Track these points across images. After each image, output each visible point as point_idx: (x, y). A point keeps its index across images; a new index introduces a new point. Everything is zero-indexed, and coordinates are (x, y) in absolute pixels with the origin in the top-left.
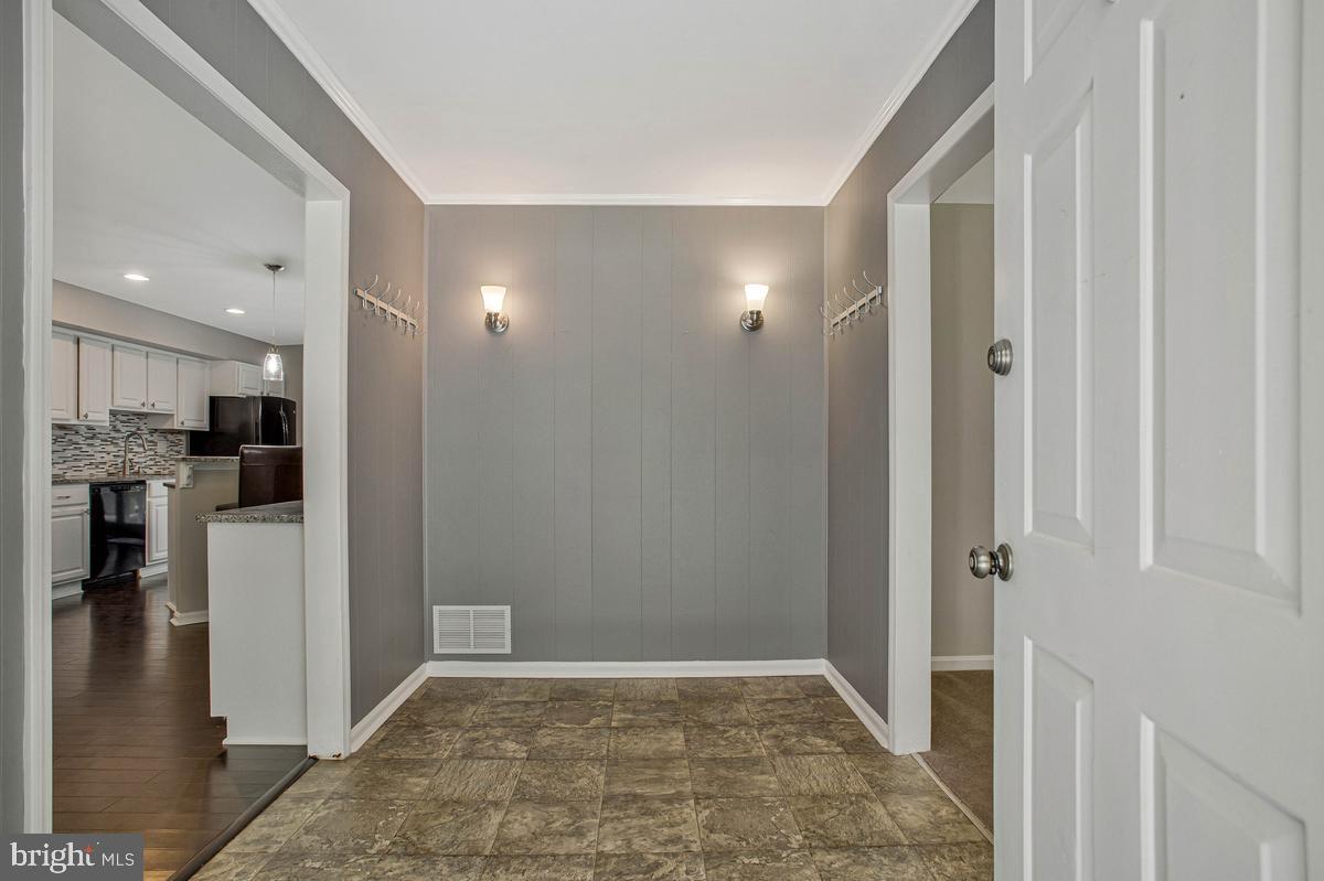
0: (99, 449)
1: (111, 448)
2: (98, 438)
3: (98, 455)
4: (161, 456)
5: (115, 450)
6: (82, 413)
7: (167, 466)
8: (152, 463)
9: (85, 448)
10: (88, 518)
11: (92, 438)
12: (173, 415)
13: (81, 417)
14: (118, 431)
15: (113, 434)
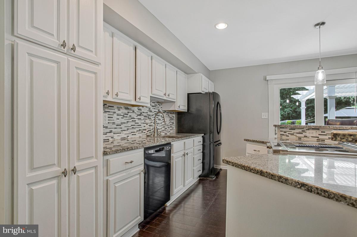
0: (143, 121)
1: (148, 121)
2: (143, 115)
3: (143, 125)
4: (168, 125)
5: (150, 122)
6: (138, 97)
7: (169, 130)
8: (163, 129)
9: (137, 121)
10: (142, 175)
11: (140, 115)
12: (175, 102)
13: (137, 100)
14: (151, 111)
15: (149, 113)
